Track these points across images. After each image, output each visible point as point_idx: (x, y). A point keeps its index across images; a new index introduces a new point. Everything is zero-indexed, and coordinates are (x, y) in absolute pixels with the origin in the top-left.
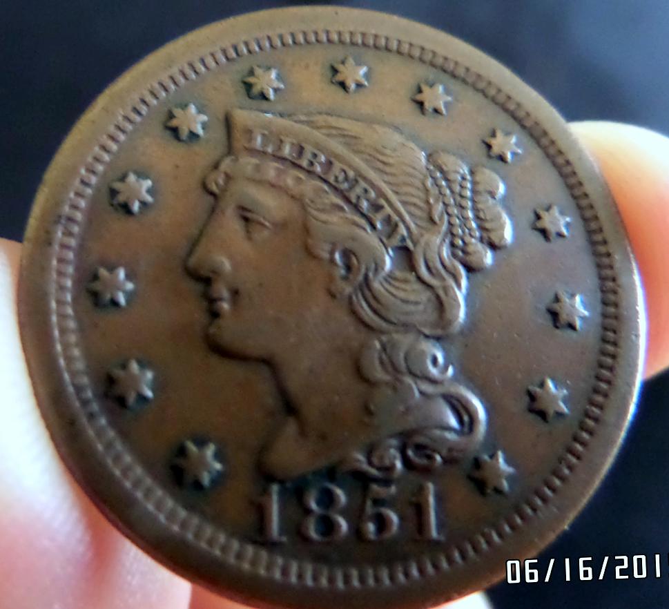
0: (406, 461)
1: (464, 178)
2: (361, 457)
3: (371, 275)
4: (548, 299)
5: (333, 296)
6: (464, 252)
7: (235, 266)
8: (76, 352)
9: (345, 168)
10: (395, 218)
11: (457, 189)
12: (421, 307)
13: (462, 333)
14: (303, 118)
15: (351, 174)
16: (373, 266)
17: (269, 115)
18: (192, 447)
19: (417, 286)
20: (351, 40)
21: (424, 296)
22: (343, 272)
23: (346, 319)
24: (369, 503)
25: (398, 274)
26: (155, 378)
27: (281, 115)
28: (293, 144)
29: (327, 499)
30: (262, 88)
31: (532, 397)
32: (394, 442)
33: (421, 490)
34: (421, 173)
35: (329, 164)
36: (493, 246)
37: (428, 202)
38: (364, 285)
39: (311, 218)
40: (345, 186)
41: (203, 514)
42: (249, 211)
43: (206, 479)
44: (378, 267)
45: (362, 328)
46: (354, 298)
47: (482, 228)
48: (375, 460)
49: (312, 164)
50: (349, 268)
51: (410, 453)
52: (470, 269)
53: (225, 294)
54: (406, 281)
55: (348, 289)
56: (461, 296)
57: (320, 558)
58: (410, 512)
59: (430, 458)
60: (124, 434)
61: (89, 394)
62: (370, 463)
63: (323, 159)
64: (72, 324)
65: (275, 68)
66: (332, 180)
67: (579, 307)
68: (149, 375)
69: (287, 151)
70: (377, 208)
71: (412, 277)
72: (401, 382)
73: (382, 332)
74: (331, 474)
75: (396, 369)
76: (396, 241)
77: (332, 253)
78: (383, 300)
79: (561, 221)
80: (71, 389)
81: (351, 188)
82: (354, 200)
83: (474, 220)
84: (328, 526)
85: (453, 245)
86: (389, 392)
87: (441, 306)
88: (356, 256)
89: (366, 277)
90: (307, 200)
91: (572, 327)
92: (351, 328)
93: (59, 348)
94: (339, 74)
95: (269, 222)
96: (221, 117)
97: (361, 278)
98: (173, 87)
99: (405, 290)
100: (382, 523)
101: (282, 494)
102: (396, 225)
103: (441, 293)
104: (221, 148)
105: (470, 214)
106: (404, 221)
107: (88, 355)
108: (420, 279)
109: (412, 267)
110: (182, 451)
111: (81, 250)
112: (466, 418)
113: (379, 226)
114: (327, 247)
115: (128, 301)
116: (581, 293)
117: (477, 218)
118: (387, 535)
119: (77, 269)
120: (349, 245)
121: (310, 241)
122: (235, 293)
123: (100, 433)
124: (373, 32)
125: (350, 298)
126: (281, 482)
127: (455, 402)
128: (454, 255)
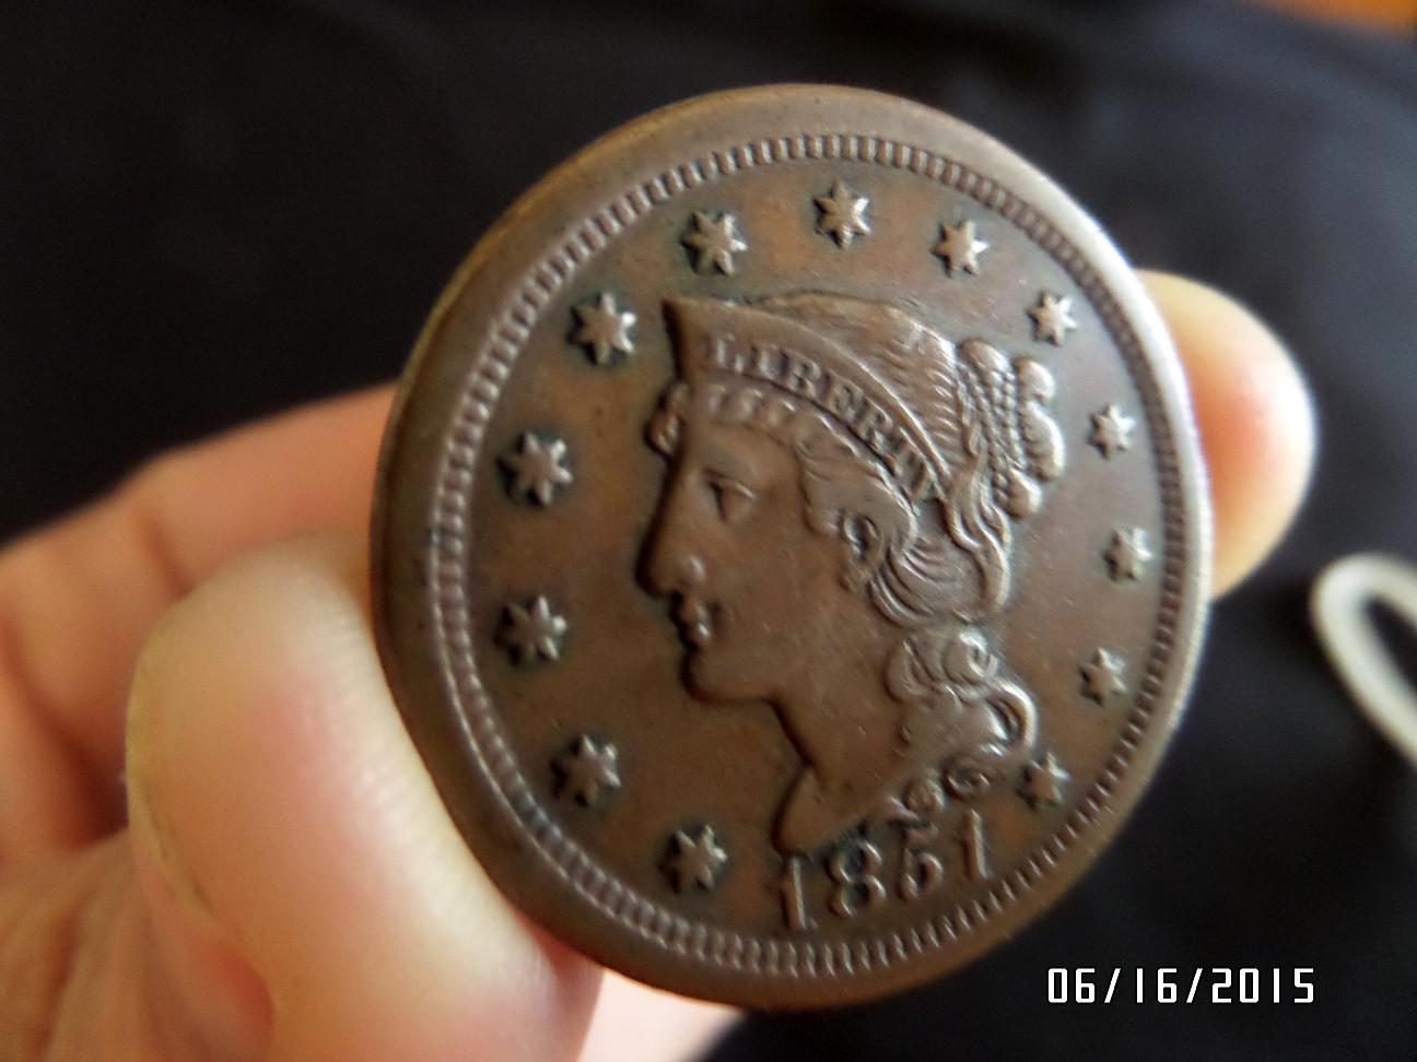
0: (949, 792)
1: (1005, 379)
2: (896, 802)
3: (893, 549)
4: (1103, 543)
5: (844, 586)
6: (1008, 492)
7: (711, 568)
8: (499, 743)
9: (849, 382)
10: (921, 455)
11: (997, 394)
12: (958, 585)
13: (1007, 611)
14: (780, 302)
15: (859, 392)
16: (894, 534)
17: (730, 305)
18: (686, 840)
19: (954, 554)
20: (842, 151)
21: (962, 567)
22: (856, 550)
23: (866, 618)
24: (908, 854)
25: (927, 540)
26: (620, 757)
27: (748, 302)
28: (771, 352)
29: (861, 862)
30: (716, 255)
31: (1086, 677)
32: (933, 773)
33: (966, 823)
34: (951, 378)
35: (826, 381)
36: (1040, 477)
37: (959, 423)
38: (887, 566)
39: (809, 474)
40: (850, 414)
41: (711, 922)
42: (722, 476)
43: (708, 876)
44: (902, 535)
45: (886, 627)
46: (874, 586)
47: (1029, 454)
48: (913, 801)
49: (802, 383)
50: (865, 543)
51: (953, 782)
52: (1013, 515)
53: (701, 612)
54: (937, 550)
55: (865, 575)
56: (1003, 556)
57: (858, 934)
58: (956, 851)
59: (976, 782)
60: (589, 844)
61: (530, 799)
62: (907, 805)
63: (816, 369)
64: (483, 702)
65: (728, 212)
66: (832, 407)
67: (1141, 550)
68: (611, 752)
69: (765, 367)
70: (896, 443)
71: (946, 543)
72: (939, 693)
73: (912, 629)
74: (863, 830)
75: (933, 678)
76: (923, 493)
77: (840, 523)
78: (909, 582)
79: (1123, 425)
80: (506, 803)
81: (860, 416)
82: (863, 434)
83: (1019, 442)
84: (863, 894)
85: (994, 484)
86: (925, 709)
87: (982, 577)
88: (872, 522)
89: (888, 556)
90: (801, 445)
91: (1130, 576)
92: (873, 633)
93: (474, 746)
94: (828, 218)
95: (751, 489)
96: (656, 312)
97: (881, 555)
98: (570, 264)
99: (937, 564)
100: (923, 873)
101: (805, 870)
102: (922, 467)
103: (982, 558)
104: (664, 372)
105: (1014, 434)
106: (931, 458)
107: (516, 746)
108: (957, 544)
109: (945, 527)
110: (674, 847)
111: (475, 580)
112: (1014, 722)
113: (898, 470)
114: (833, 515)
115: (562, 651)
116: (1144, 527)
117: (1024, 439)
118: (931, 887)
119: (473, 613)
120: (864, 508)
121: (809, 510)
122: (715, 610)
123: (558, 851)
124: (874, 133)
125: (869, 588)
126: (803, 856)
127: (1002, 705)
128: (996, 499)
